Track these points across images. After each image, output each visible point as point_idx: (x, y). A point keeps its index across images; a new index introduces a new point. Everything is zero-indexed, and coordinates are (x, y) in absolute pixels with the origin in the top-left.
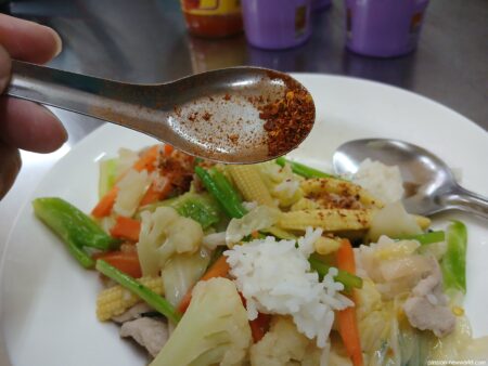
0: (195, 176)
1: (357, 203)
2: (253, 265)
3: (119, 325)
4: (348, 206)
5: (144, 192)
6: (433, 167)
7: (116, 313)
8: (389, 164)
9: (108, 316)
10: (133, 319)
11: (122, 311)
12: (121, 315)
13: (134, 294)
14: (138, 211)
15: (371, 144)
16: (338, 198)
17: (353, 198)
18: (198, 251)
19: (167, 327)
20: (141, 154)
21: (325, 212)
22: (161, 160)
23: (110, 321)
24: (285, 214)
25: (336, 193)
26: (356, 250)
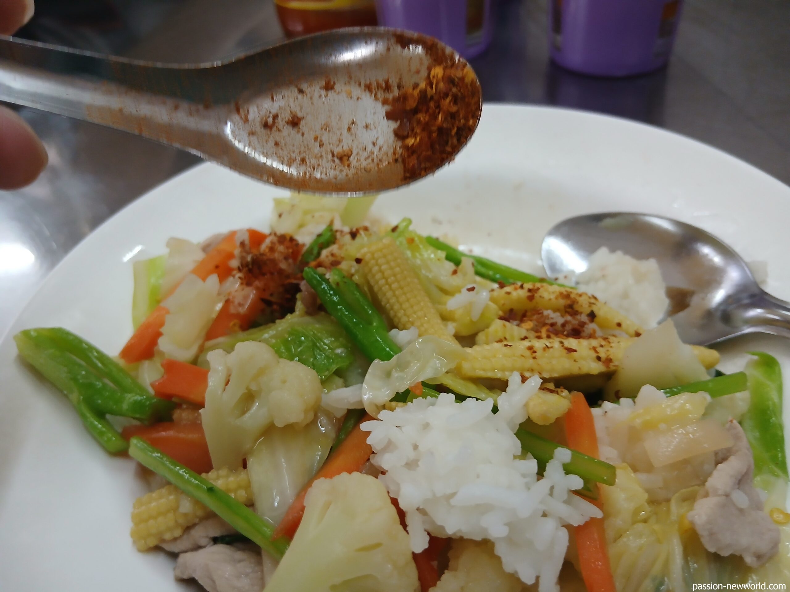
0: (303, 285)
1: (591, 327)
2: (416, 447)
3: (174, 556)
4: (576, 333)
5: (214, 315)
6: (717, 259)
7: (168, 536)
8: (640, 256)
9: (152, 542)
10: (197, 547)
11: (178, 533)
12: (175, 539)
13: (197, 502)
14: (202, 350)
15: (608, 222)
16: (559, 319)
17: (584, 318)
18: (314, 422)
19: (260, 563)
20: (206, 248)
21: (538, 344)
22: (243, 258)
23: (157, 549)
24: (468, 350)
25: (555, 310)
26: (595, 411)
